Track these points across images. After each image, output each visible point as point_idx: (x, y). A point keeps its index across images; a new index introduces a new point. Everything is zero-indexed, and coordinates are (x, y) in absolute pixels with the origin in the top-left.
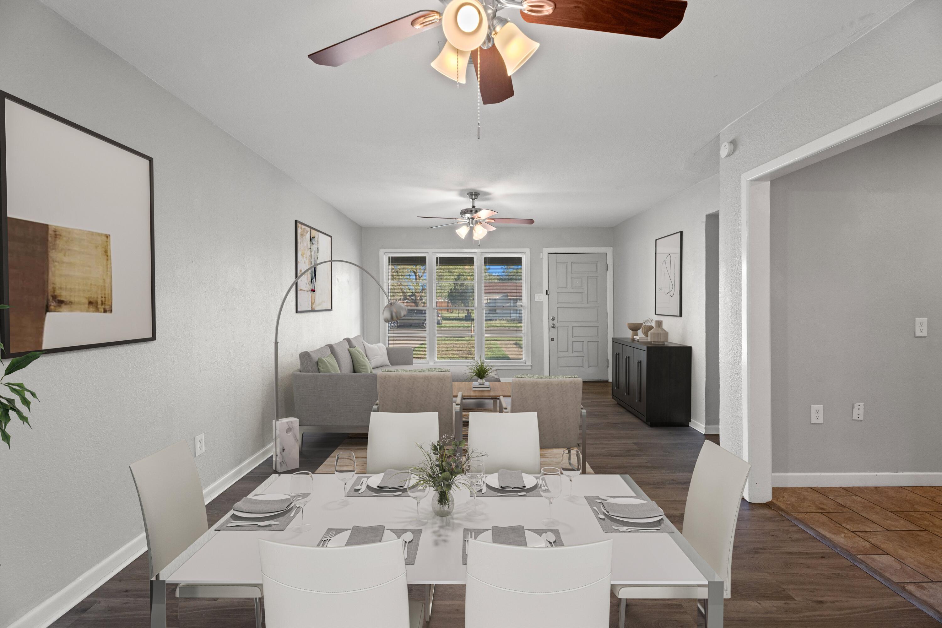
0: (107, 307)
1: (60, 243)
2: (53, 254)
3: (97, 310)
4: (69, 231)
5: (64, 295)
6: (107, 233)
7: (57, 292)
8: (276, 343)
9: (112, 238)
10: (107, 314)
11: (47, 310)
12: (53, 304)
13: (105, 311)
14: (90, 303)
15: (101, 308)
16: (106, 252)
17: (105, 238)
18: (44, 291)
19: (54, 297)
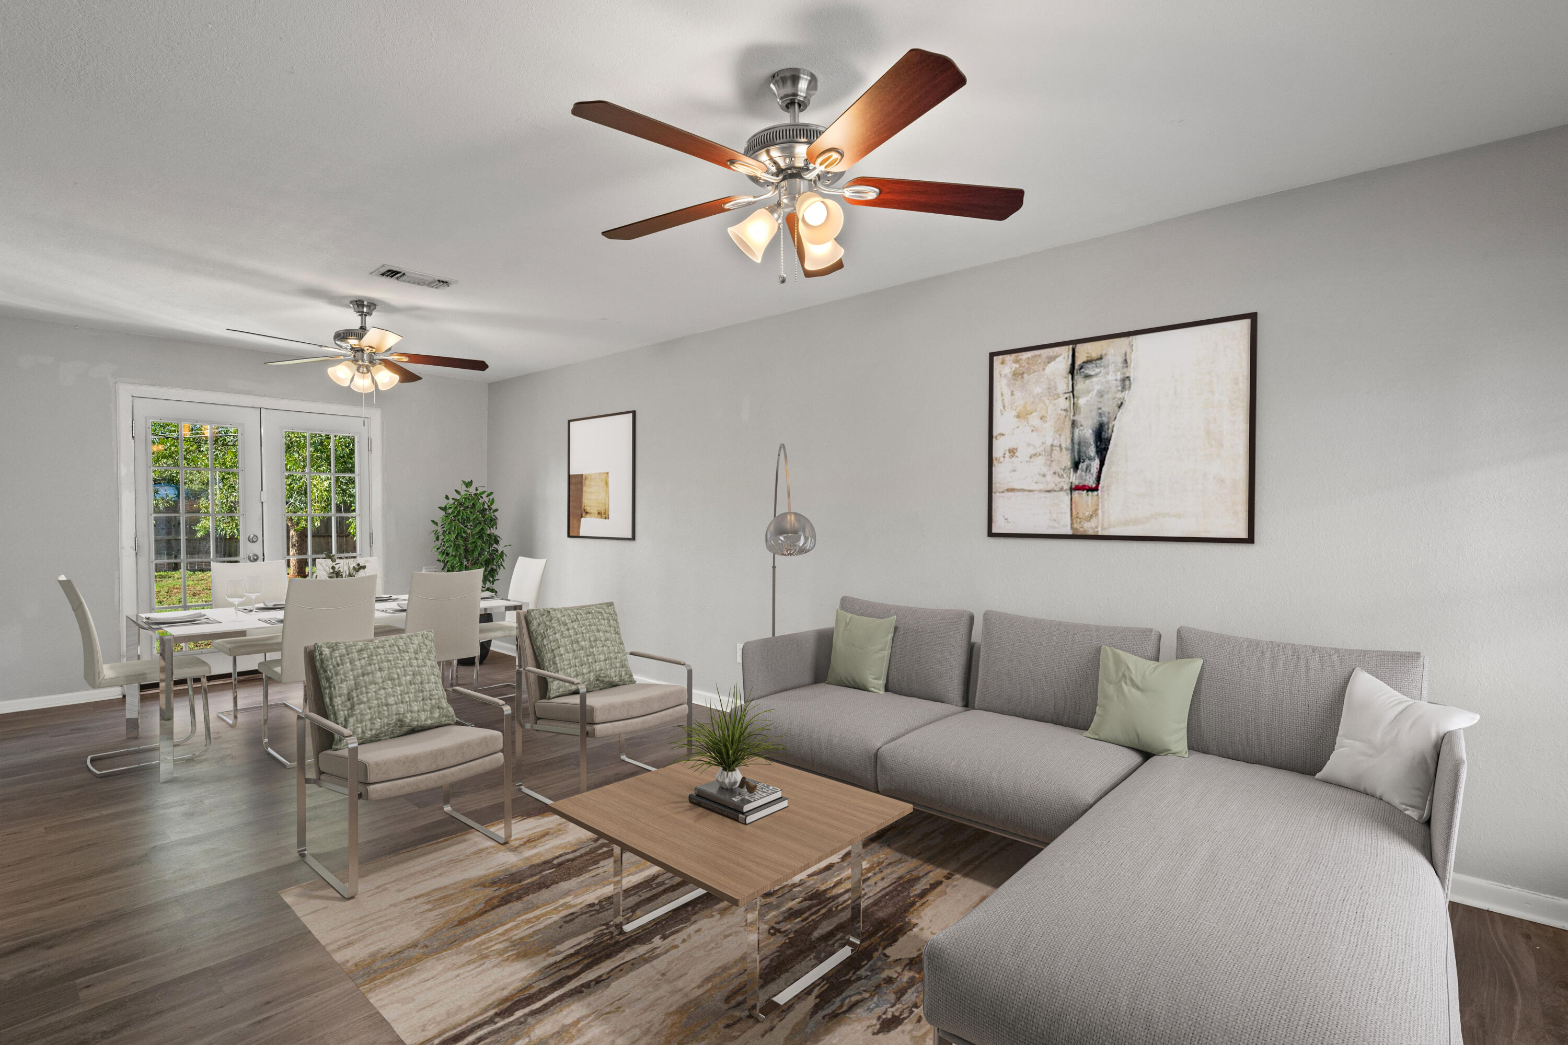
0: (607, 516)
1: (587, 482)
2: (585, 489)
3: (602, 518)
4: (590, 475)
5: (588, 509)
6: (607, 471)
7: (586, 508)
8: (774, 567)
9: (610, 474)
10: (607, 520)
11: (582, 517)
12: (584, 514)
13: (605, 518)
14: (599, 513)
15: (603, 516)
16: (607, 483)
17: (606, 475)
18: (581, 507)
19: (584, 510)
